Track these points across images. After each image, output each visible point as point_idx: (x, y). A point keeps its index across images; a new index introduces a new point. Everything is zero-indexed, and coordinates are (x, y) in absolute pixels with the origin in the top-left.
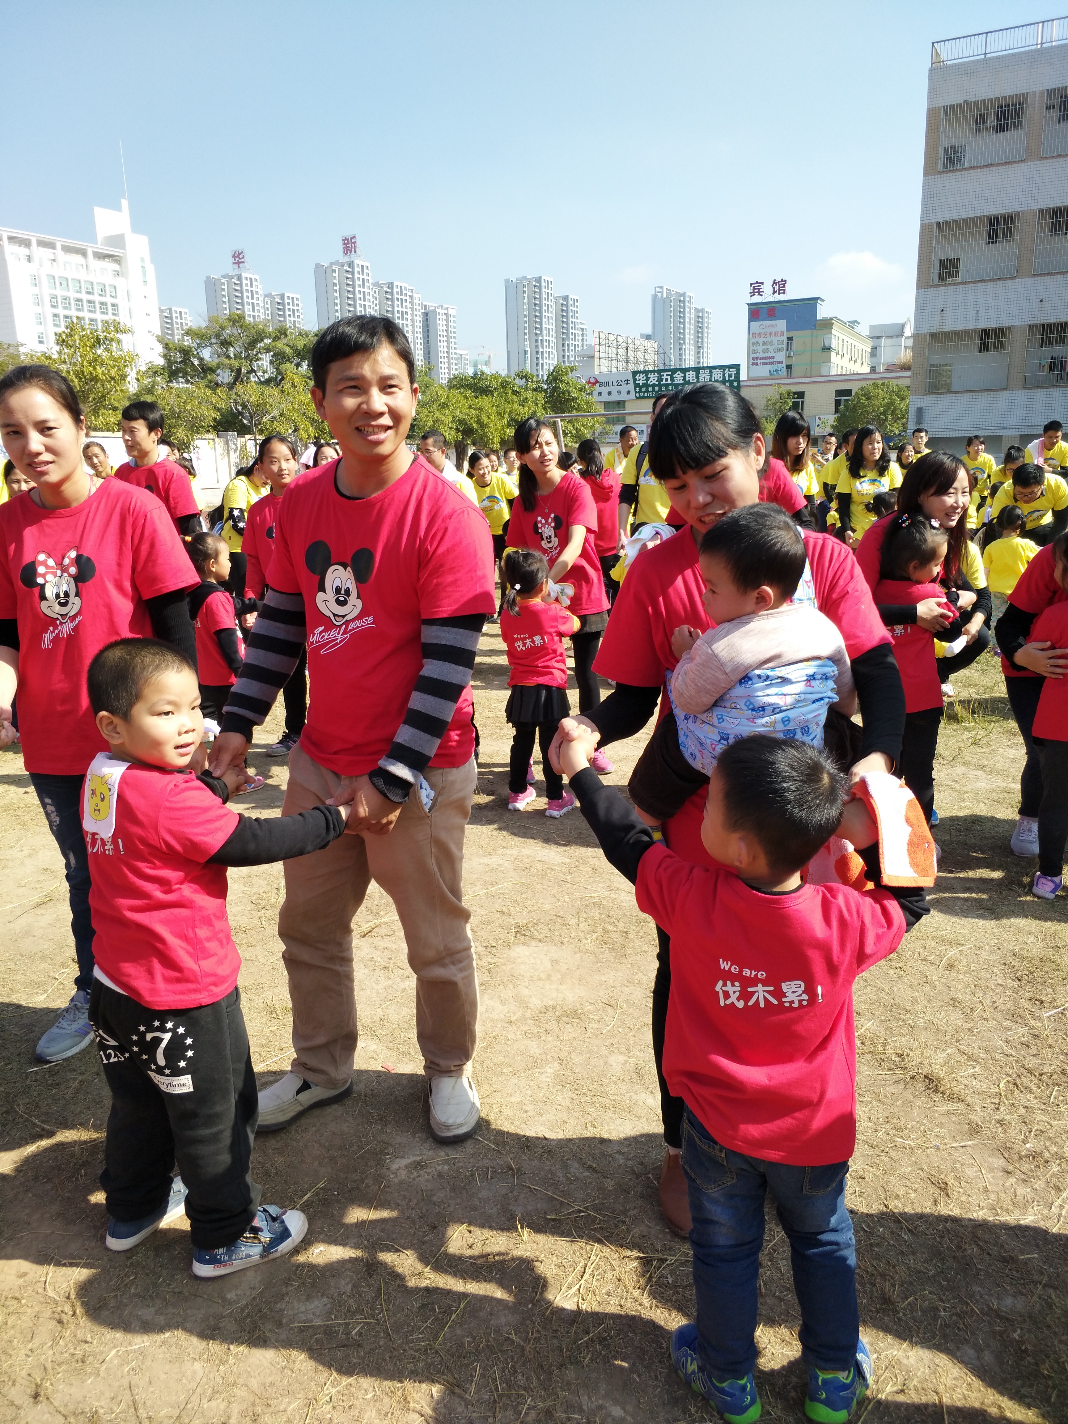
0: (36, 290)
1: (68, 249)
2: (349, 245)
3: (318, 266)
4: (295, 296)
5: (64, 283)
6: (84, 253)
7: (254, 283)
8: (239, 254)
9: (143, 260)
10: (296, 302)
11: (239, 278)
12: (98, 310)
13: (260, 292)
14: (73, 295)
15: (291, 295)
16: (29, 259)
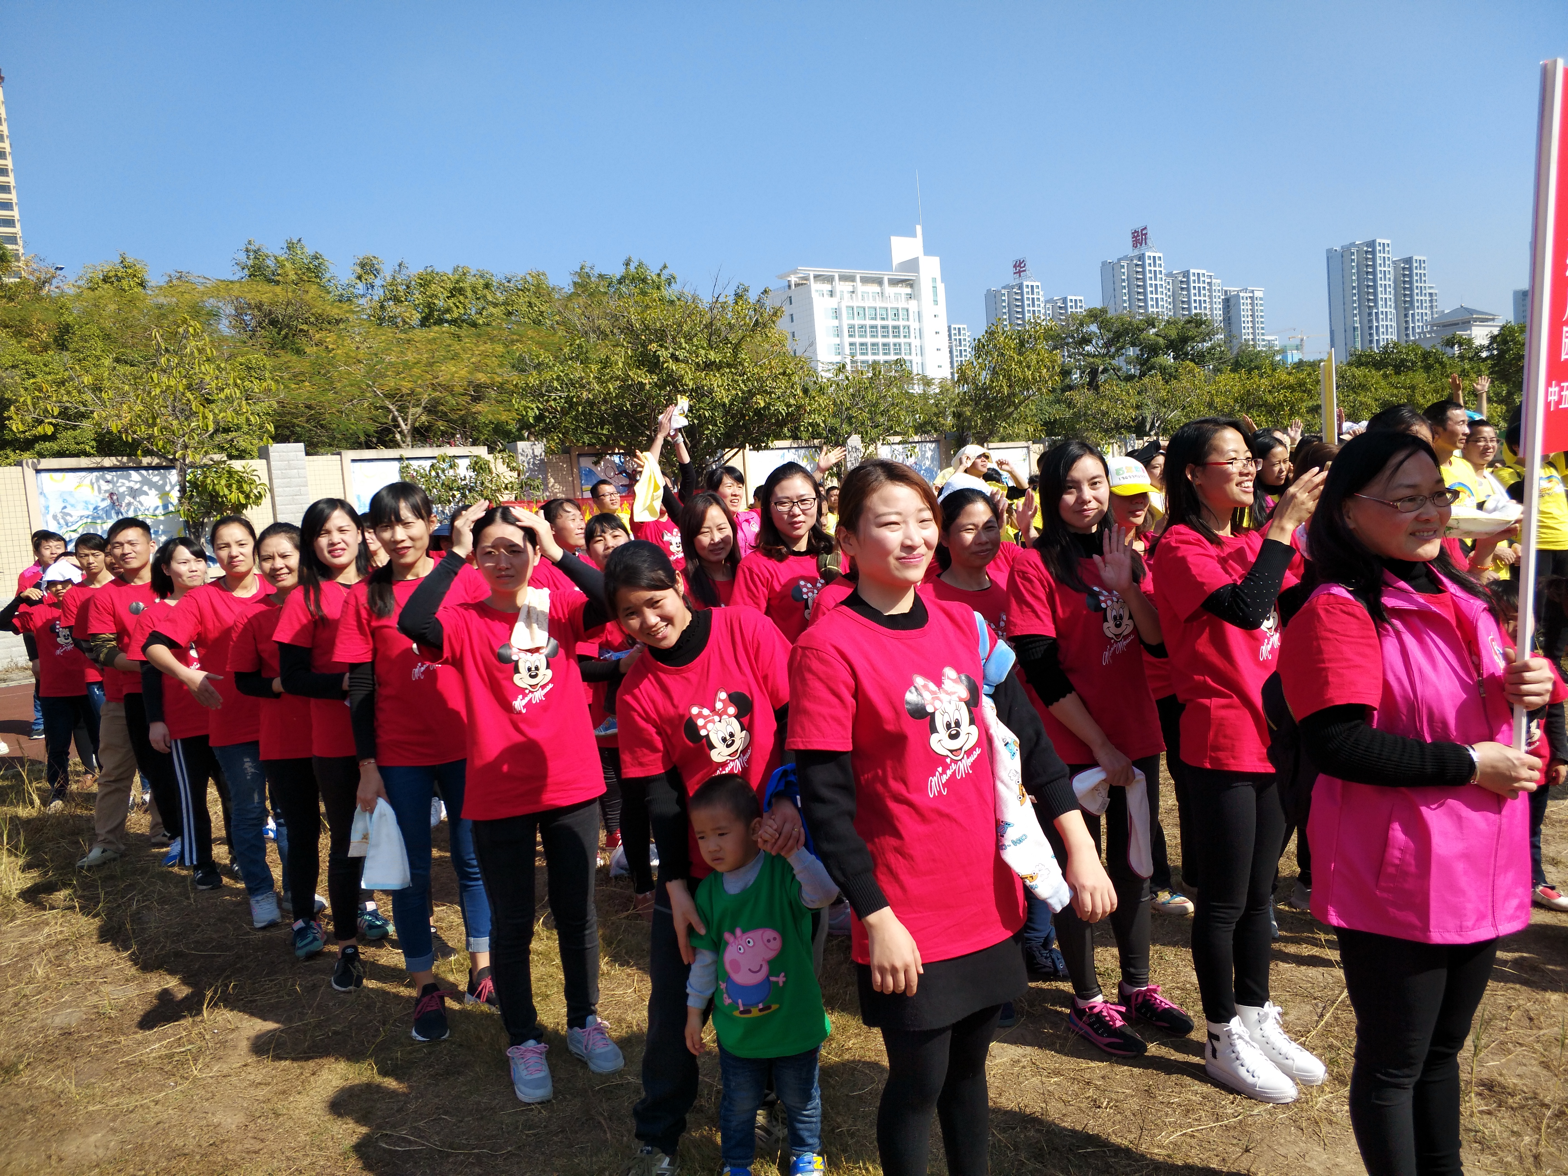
0: (836, 323)
1: (865, 280)
2: (1139, 238)
3: (1104, 264)
4: (1078, 298)
5: (861, 312)
6: (880, 282)
7: (1035, 290)
8: (1021, 263)
9: (934, 280)
11: (1020, 287)
12: (891, 334)
13: (1041, 299)
14: (869, 322)
15: (1073, 298)
16: (832, 293)
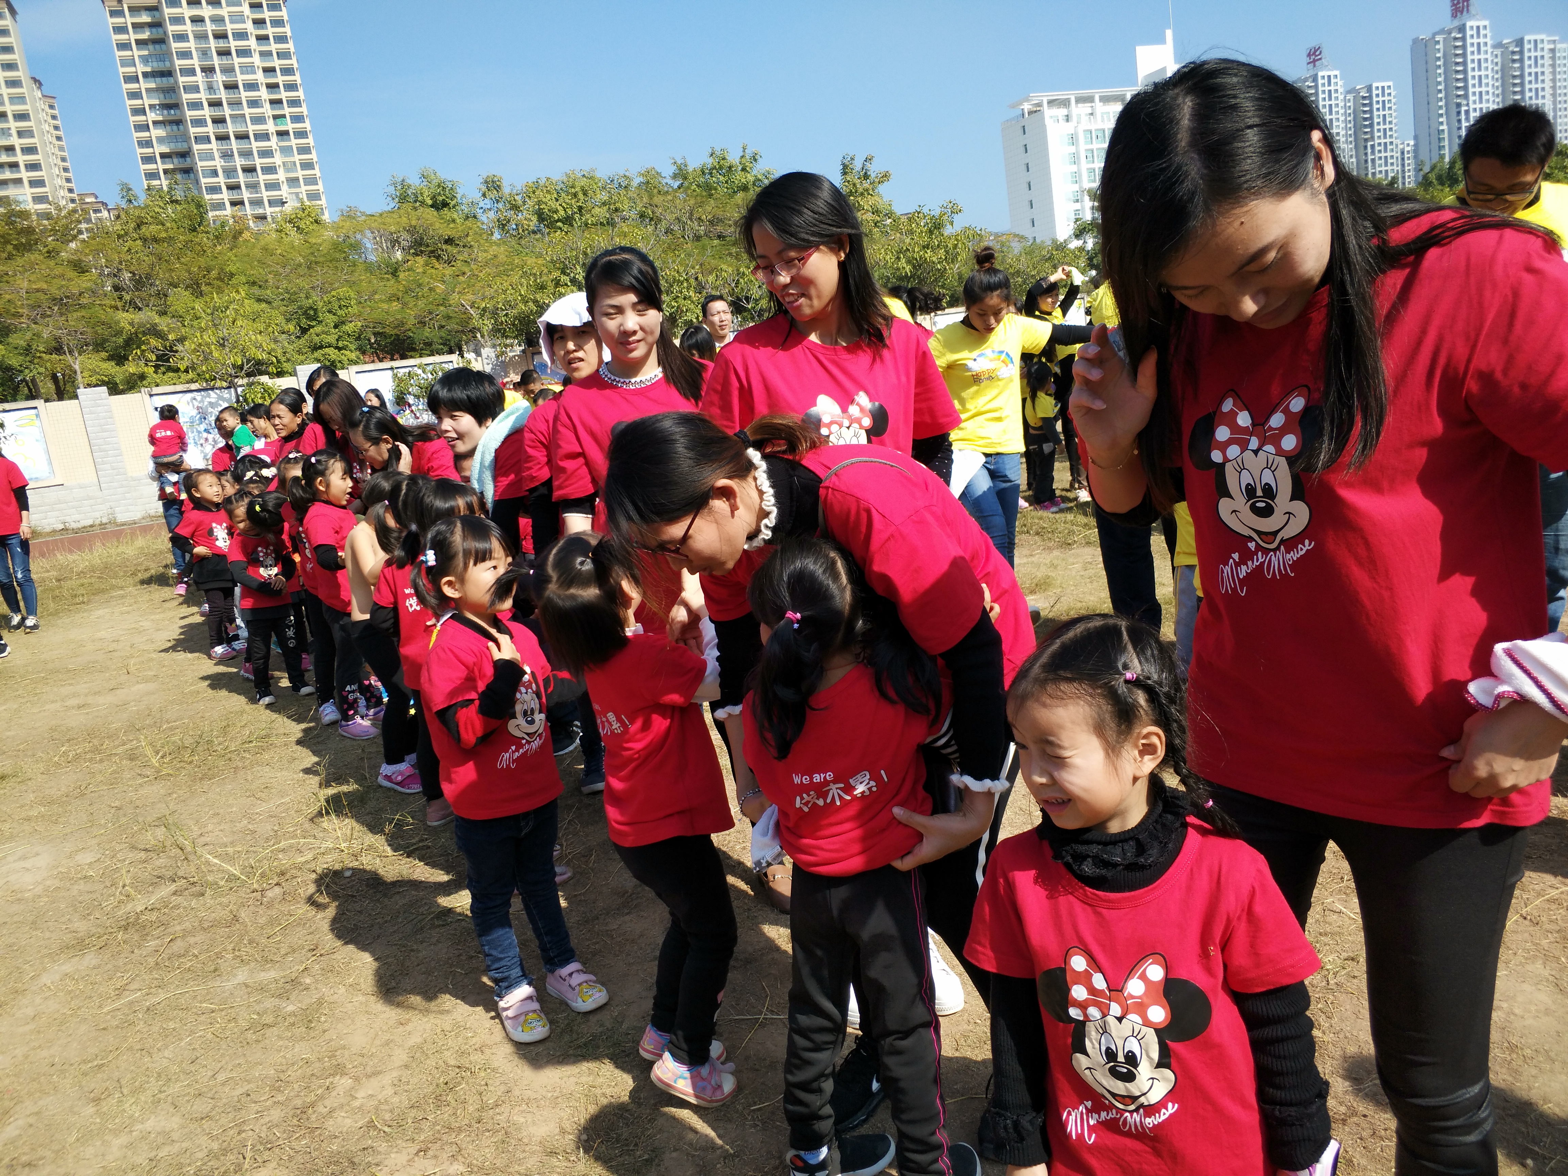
0: (1073, 149)
1: (1106, 100)
3: (1416, 41)
4: (1386, 84)
5: (1101, 135)
7: (1333, 81)
8: (1316, 51)
10: (1387, 91)
11: (1315, 79)
13: (1341, 90)
15: (1380, 85)
16: (1068, 118)
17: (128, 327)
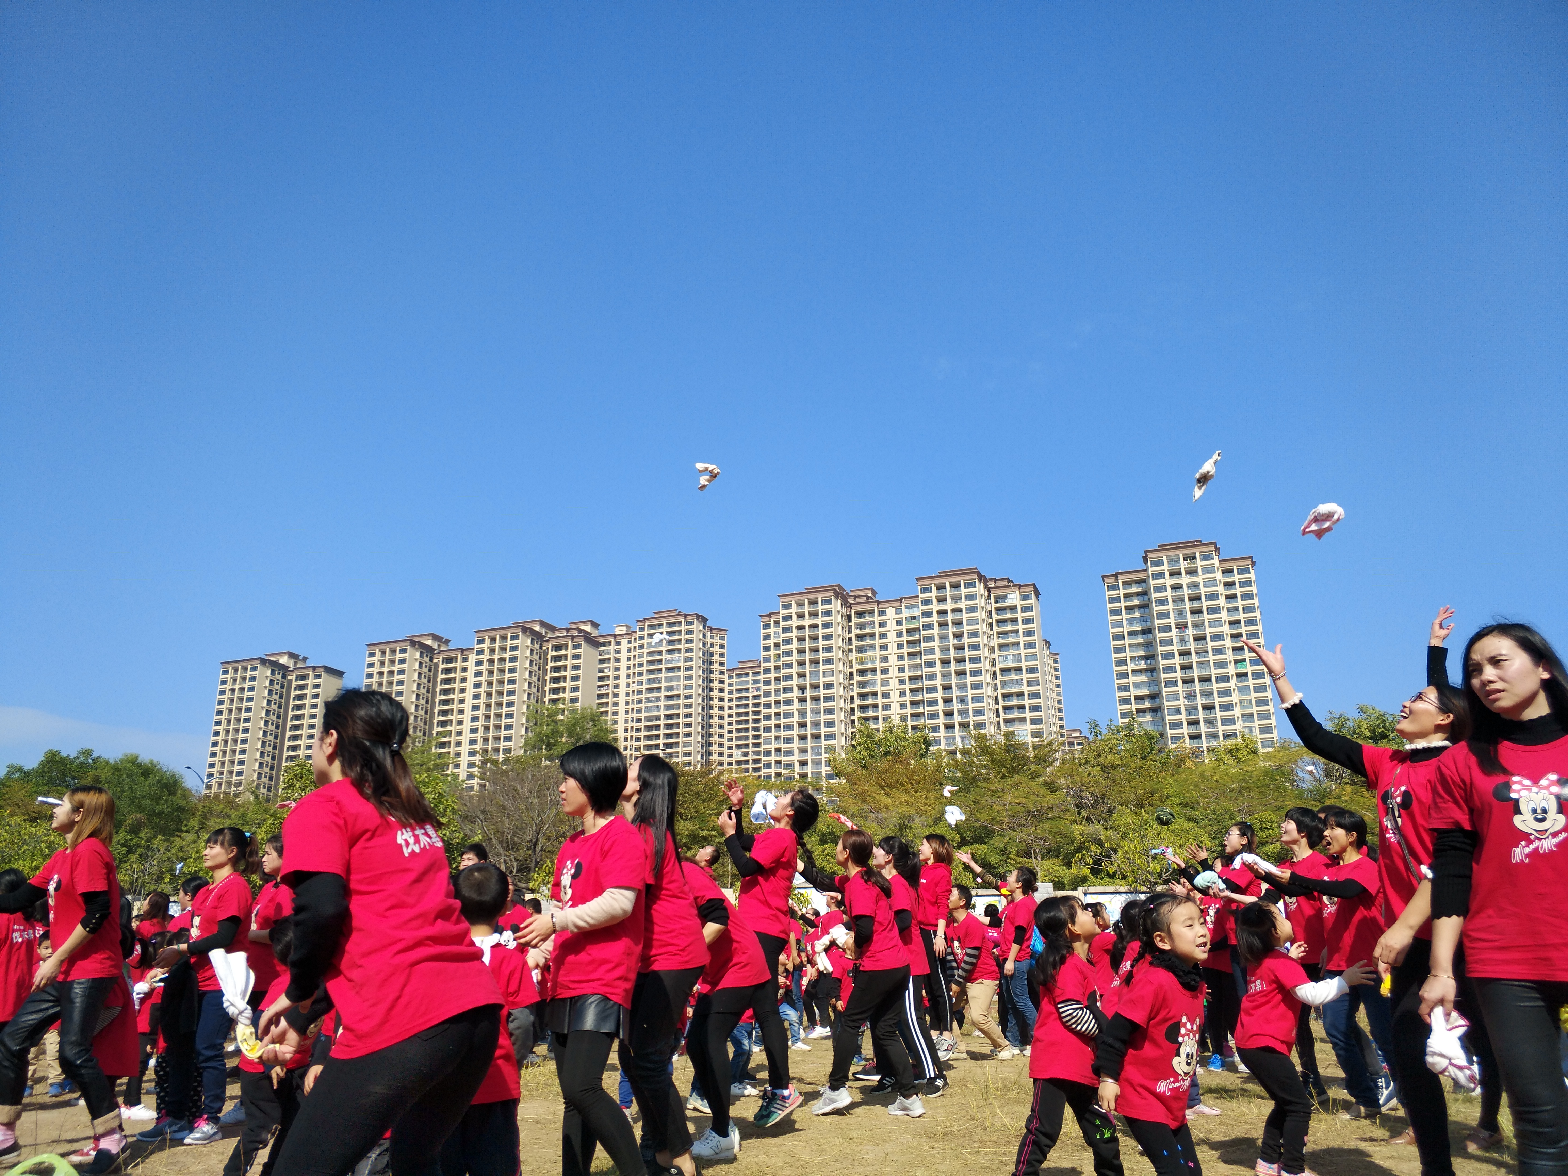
17: (1079, 837)
